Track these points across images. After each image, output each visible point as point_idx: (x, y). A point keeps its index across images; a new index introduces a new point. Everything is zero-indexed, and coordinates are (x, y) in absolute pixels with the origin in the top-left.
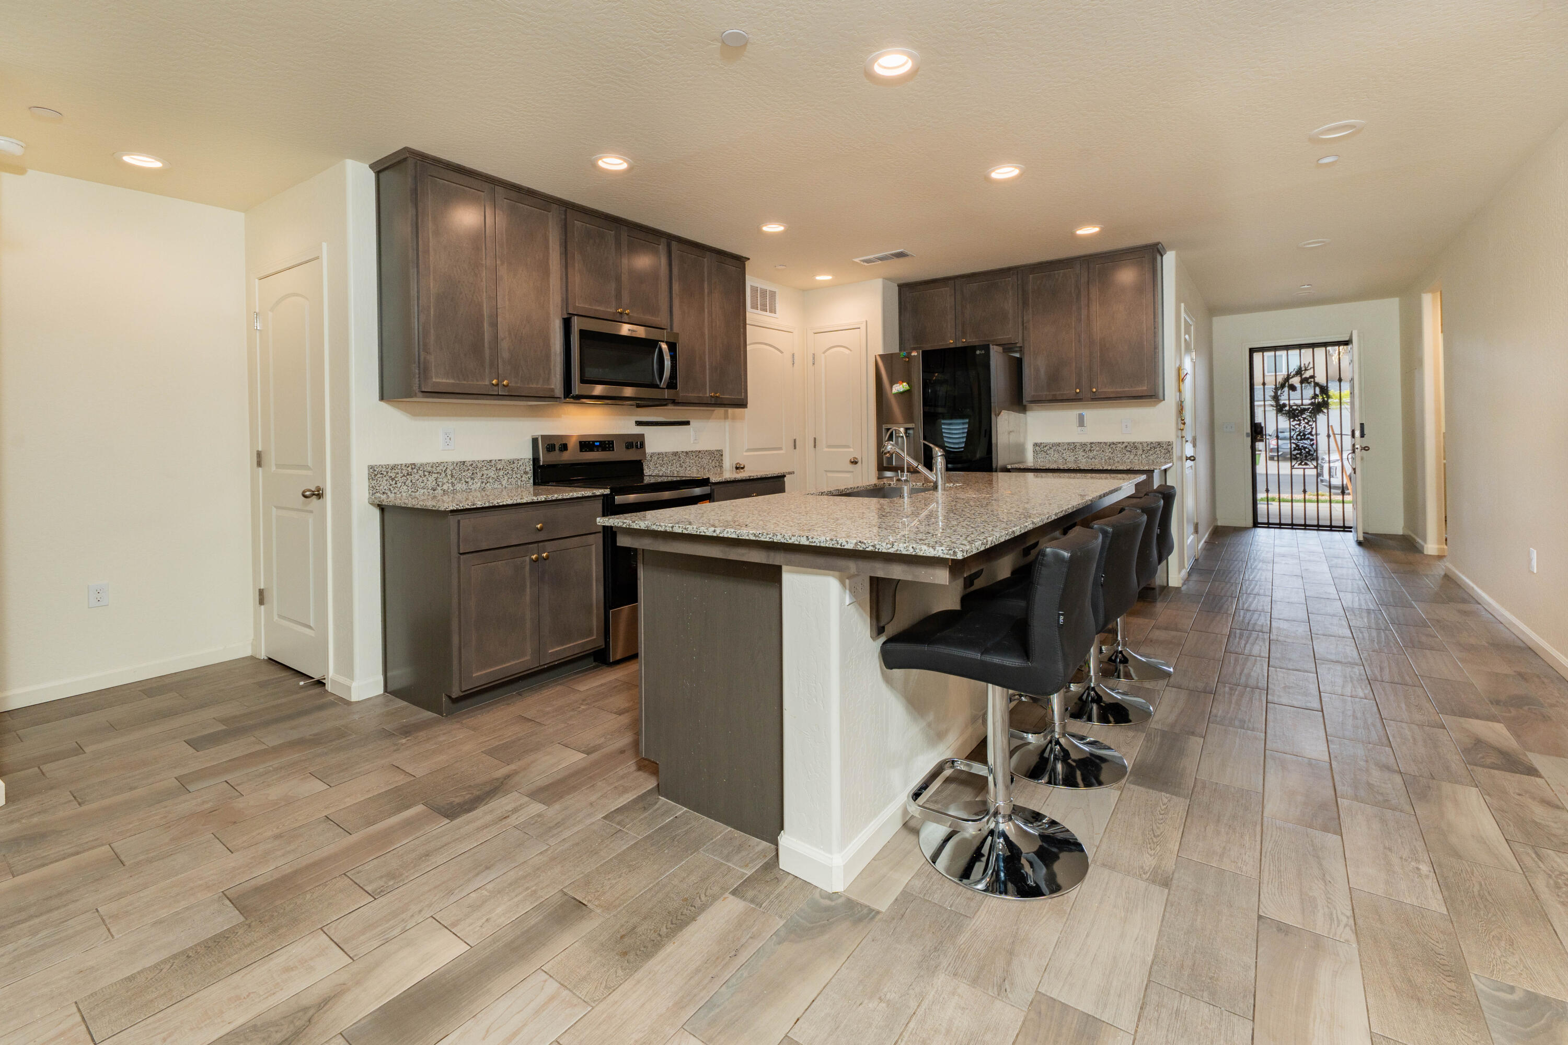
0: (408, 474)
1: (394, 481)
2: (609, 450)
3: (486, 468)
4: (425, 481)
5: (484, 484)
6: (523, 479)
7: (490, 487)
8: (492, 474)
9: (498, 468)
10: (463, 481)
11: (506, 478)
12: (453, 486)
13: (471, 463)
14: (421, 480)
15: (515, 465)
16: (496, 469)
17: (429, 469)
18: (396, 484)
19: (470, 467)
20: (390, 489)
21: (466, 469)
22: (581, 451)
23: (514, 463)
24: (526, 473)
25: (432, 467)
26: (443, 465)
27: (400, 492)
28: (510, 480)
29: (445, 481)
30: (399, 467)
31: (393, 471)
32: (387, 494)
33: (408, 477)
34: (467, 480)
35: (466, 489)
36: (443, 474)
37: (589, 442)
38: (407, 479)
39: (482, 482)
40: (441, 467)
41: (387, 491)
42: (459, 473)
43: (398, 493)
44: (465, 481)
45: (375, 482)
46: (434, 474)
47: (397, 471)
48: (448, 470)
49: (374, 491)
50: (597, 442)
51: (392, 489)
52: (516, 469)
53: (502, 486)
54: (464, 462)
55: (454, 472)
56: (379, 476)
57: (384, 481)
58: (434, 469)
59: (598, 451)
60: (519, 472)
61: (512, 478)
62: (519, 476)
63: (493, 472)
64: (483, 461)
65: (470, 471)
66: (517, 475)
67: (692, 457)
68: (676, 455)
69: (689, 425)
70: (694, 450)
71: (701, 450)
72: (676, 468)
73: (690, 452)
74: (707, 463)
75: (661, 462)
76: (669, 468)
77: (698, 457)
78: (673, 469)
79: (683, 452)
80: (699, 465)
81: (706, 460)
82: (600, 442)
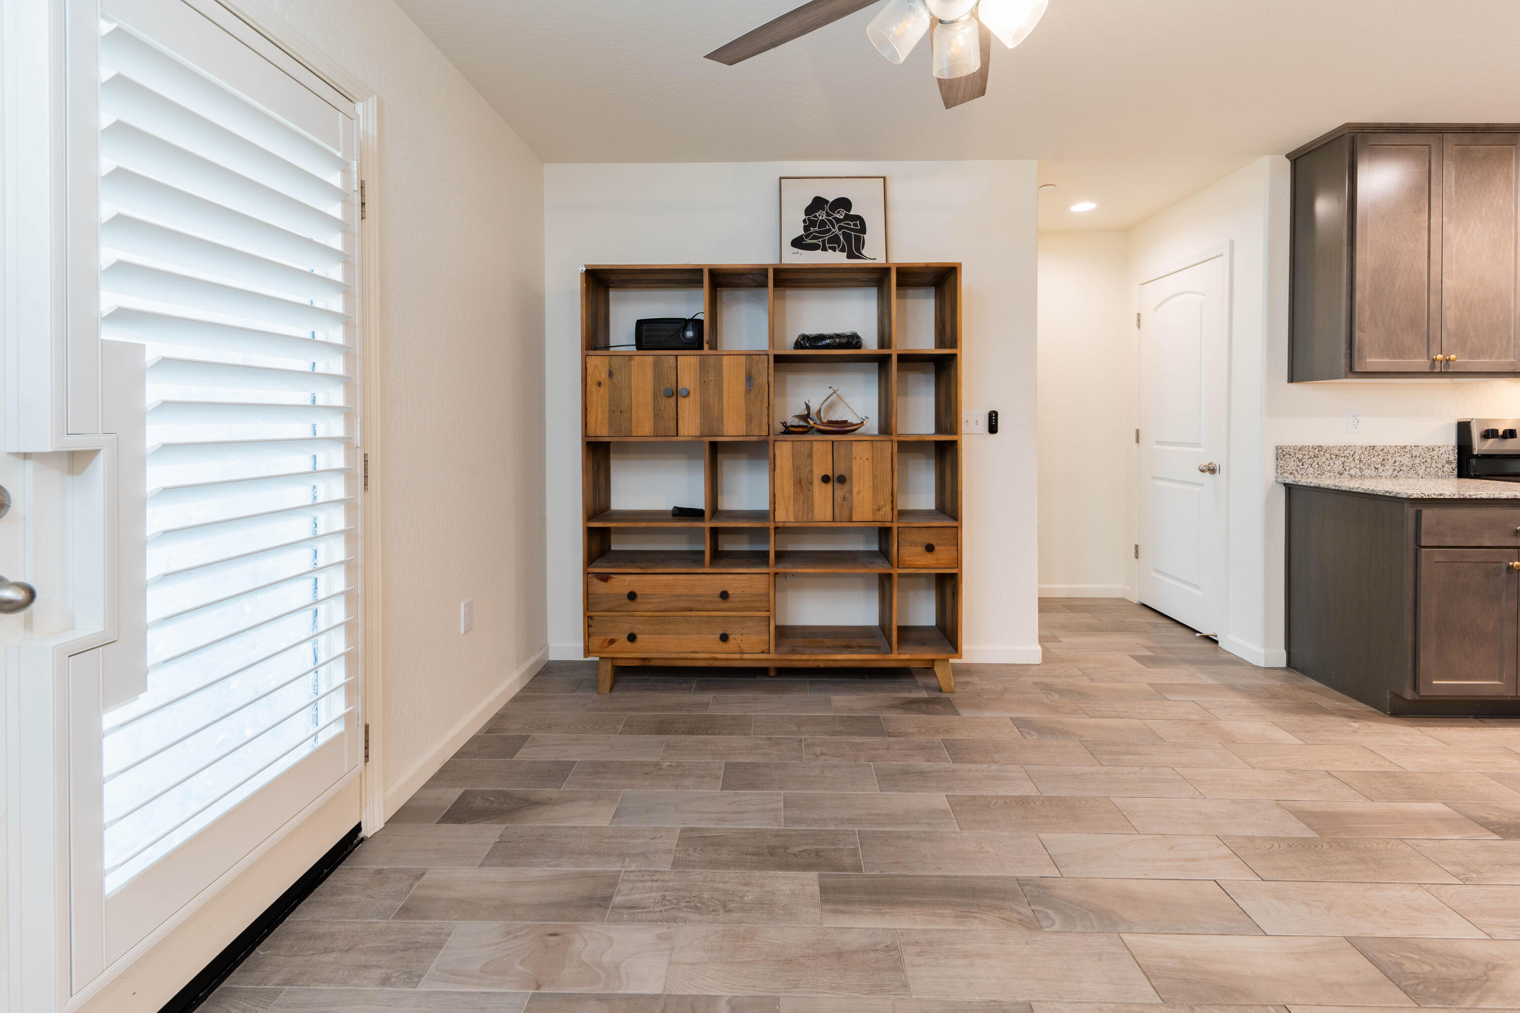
0: (1315, 456)
1: (1301, 463)
3: (1399, 454)
4: (1332, 464)
5: (1396, 472)
6: (1445, 469)
7: (1404, 476)
8: (1406, 460)
9: (1414, 455)
10: (1372, 467)
11: (1423, 467)
12: (1360, 472)
13: (1382, 448)
14: (1327, 463)
15: (1435, 452)
16: (1412, 456)
17: (1336, 452)
18: (1303, 465)
19: (1381, 453)
20: (1297, 470)
21: (1376, 454)
23: (1433, 450)
24: (1449, 462)
25: (1339, 450)
26: (1350, 448)
27: (1307, 474)
28: (1428, 470)
29: (1352, 466)
30: (1306, 449)
31: (1301, 452)
32: (1294, 474)
33: (1314, 459)
34: (1377, 466)
35: (1376, 476)
36: (1351, 459)
38: (1314, 461)
39: (1394, 470)
40: (1349, 451)
41: (1294, 472)
42: (1369, 458)
43: (1305, 474)
44: (1375, 467)
45: (1283, 462)
46: (1341, 458)
47: (1304, 452)
48: (1356, 454)
49: (1282, 471)
51: (1299, 470)
52: (1436, 457)
53: (1418, 475)
54: (1374, 446)
55: (1363, 456)
56: (1287, 456)
57: (1292, 462)
58: (1341, 452)
60: (1440, 460)
61: (1430, 467)
62: (1440, 466)
63: (1408, 459)
64: (1396, 446)
65: (1380, 457)
66: (1437, 465)
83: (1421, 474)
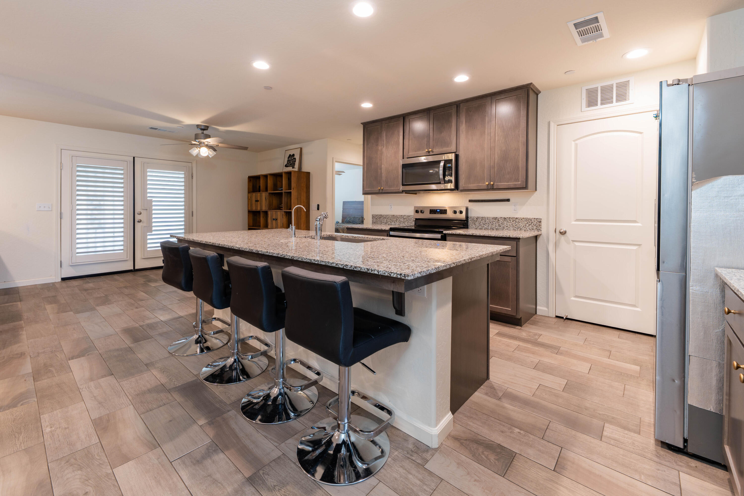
0: (380, 218)
1: (376, 220)
2: (443, 214)
3: (400, 218)
6: (413, 223)
9: (405, 218)
10: (393, 222)
11: (407, 222)
12: (390, 223)
13: (396, 216)
14: (383, 220)
15: (410, 217)
17: (385, 217)
22: (430, 213)
26: (388, 216)
27: (378, 223)
30: (378, 215)
36: (388, 219)
37: (434, 210)
39: (399, 223)
41: (375, 223)
42: (393, 219)
50: (438, 210)
52: (410, 219)
56: (374, 218)
59: (438, 214)
61: (409, 222)
62: (411, 222)
63: (403, 219)
64: (400, 215)
65: (396, 218)
67: (509, 222)
68: (495, 219)
69: (509, 201)
70: (512, 217)
71: (518, 217)
72: (496, 226)
73: (508, 218)
74: (524, 226)
75: (484, 222)
76: (490, 226)
77: (515, 221)
78: (493, 227)
79: (501, 218)
80: (516, 227)
81: (523, 224)
82: (440, 210)
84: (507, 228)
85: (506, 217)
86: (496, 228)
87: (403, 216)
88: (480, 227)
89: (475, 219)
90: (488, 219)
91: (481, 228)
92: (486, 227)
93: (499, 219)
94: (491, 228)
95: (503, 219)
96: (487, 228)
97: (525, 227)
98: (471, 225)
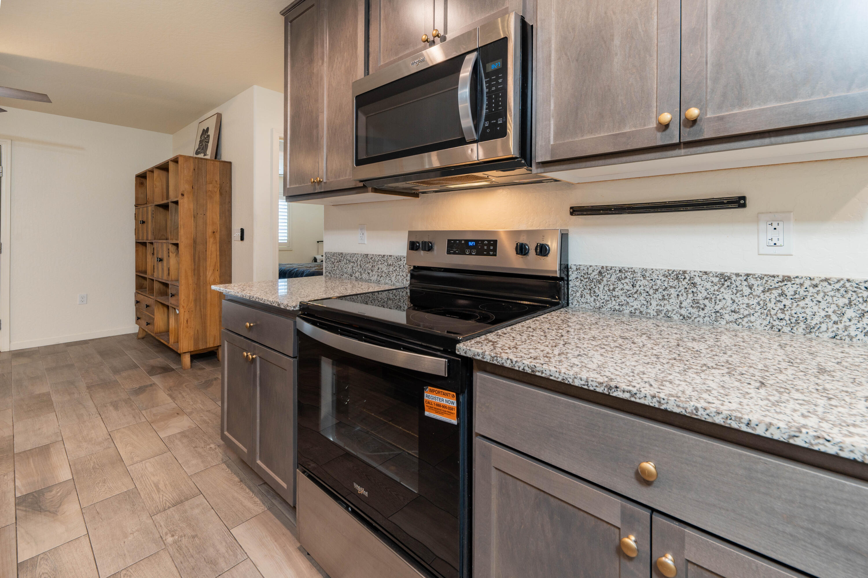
0: (339, 261)
2: (488, 254)
3: (381, 262)
4: (347, 268)
5: (379, 277)
7: (383, 281)
9: (389, 264)
10: (366, 272)
11: (395, 274)
12: (360, 275)
13: (371, 256)
14: (345, 266)
15: (402, 262)
16: (388, 265)
17: (349, 258)
18: (334, 267)
19: (371, 260)
22: (449, 253)
23: (400, 260)
28: (397, 278)
29: (356, 270)
30: (336, 255)
31: (334, 257)
32: (331, 274)
34: (369, 272)
35: (368, 280)
36: (356, 264)
37: (460, 241)
38: (339, 264)
39: (378, 275)
40: (355, 258)
41: (330, 272)
42: (365, 264)
43: (335, 274)
45: (326, 264)
46: (351, 263)
48: (359, 261)
50: (471, 241)
52: (402, 266)
54: (367, 255)
55: (362, 263)
56: (328, 260)
57: (330, 264)
58: (351, 259)
59: (470, 254)
60: (405, 270)
61: (399, 275)
63: (385, 267)
64: (379, 255)
65: (370, 264)
66: (403, 273)
67: (747, 291)
68: (677, 278)
69: (744, 206)
70: (759, 272)
71: (792, 275)
72: (681, 307)
73: (737, 275)
74: (827, 316)
75: (627, 287)
76: (654, 303)
77: (776, 293)
78: (670, 308)
79: (706, 273)
80: (781, 316)
81: (823, 305)
82: (476, 241)
83: (393, 281)
84: (736, 316)
85: (728, 270)
86: (683, 312)
87: (386, 257)
88: (613, 304)
89: (594, 275)
90: (644, 276)
91: (617, 307)
92: (636, 304)
93: (697, 280)
94: (658, 312)
95: (716, 280)
96: (643, 309)
97: (835, 323)
98: (578, 294)
